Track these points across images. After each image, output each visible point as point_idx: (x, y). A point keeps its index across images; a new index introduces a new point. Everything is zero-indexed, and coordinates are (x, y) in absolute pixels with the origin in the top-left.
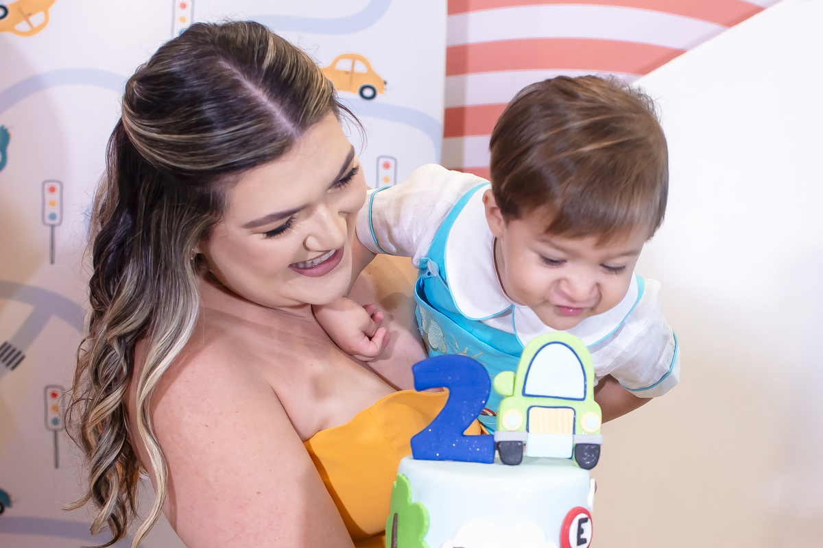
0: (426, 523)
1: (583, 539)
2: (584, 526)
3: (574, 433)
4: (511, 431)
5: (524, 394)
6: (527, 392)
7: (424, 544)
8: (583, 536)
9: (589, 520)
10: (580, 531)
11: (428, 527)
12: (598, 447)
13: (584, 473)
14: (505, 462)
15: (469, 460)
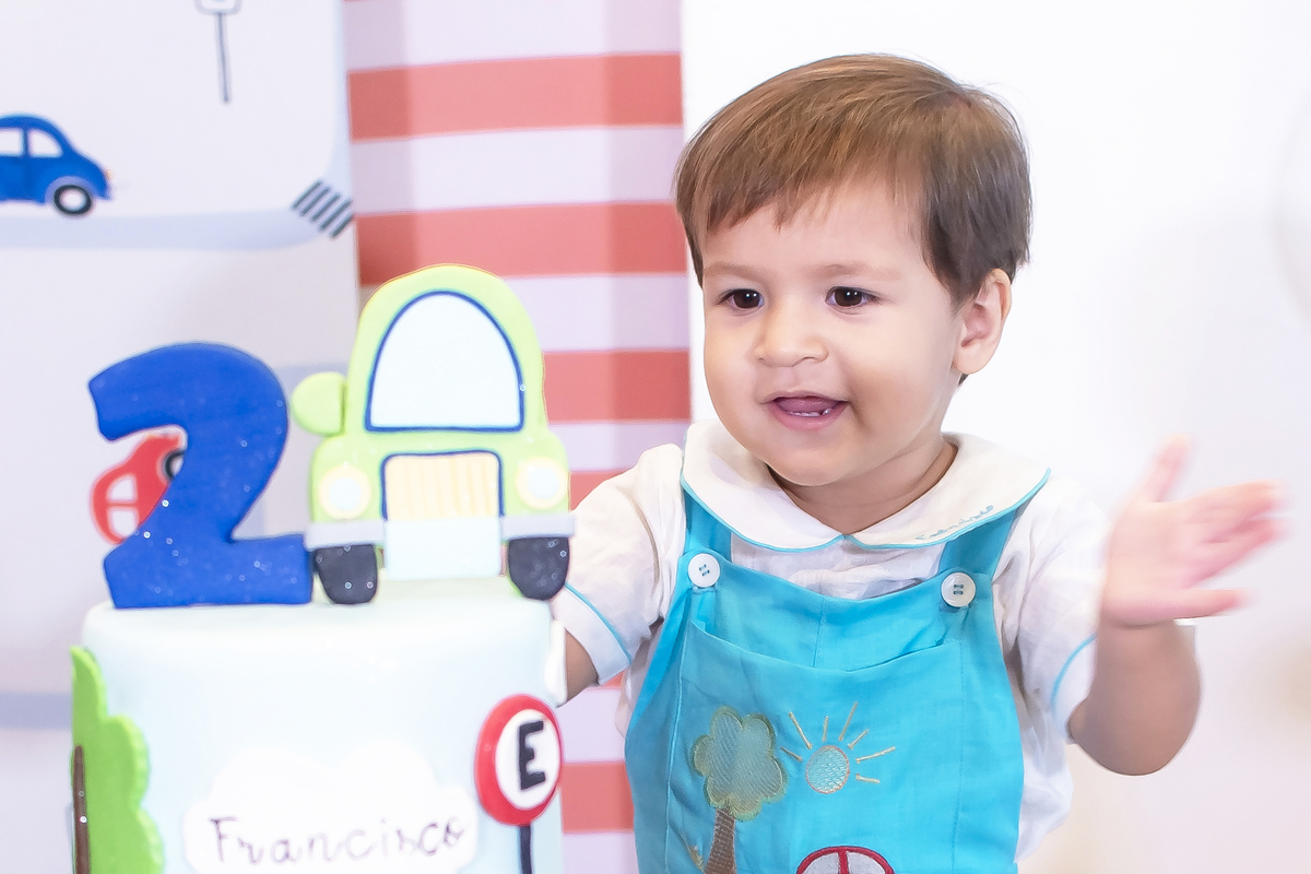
0: (140, 764)
1: (534, 774)
2: (533, 740)
3: (501, 512)
4: (344, 521)
5: (369, 427)
6: (376, 421)
7: (142, 818)
8: (533, 767)
9: (548, 726)
10: (526, 755)
11: (146, 775)
12: (563, 543)
13: (537, 608)
14: (337, 597)
15: (248, 598)
